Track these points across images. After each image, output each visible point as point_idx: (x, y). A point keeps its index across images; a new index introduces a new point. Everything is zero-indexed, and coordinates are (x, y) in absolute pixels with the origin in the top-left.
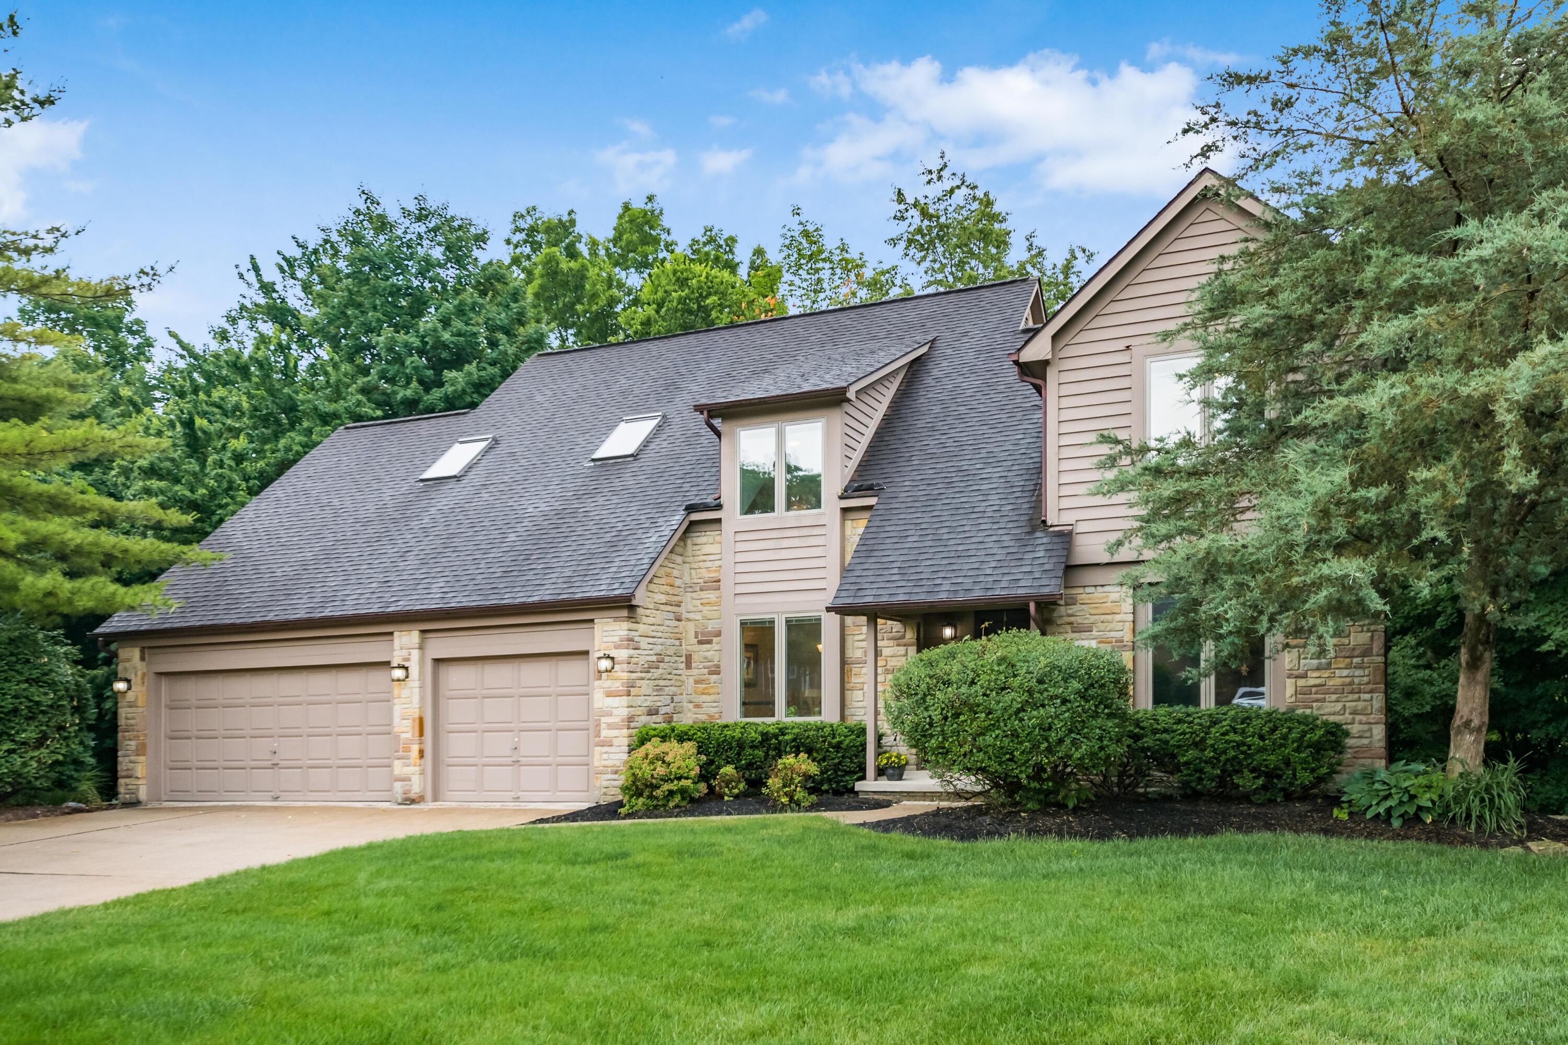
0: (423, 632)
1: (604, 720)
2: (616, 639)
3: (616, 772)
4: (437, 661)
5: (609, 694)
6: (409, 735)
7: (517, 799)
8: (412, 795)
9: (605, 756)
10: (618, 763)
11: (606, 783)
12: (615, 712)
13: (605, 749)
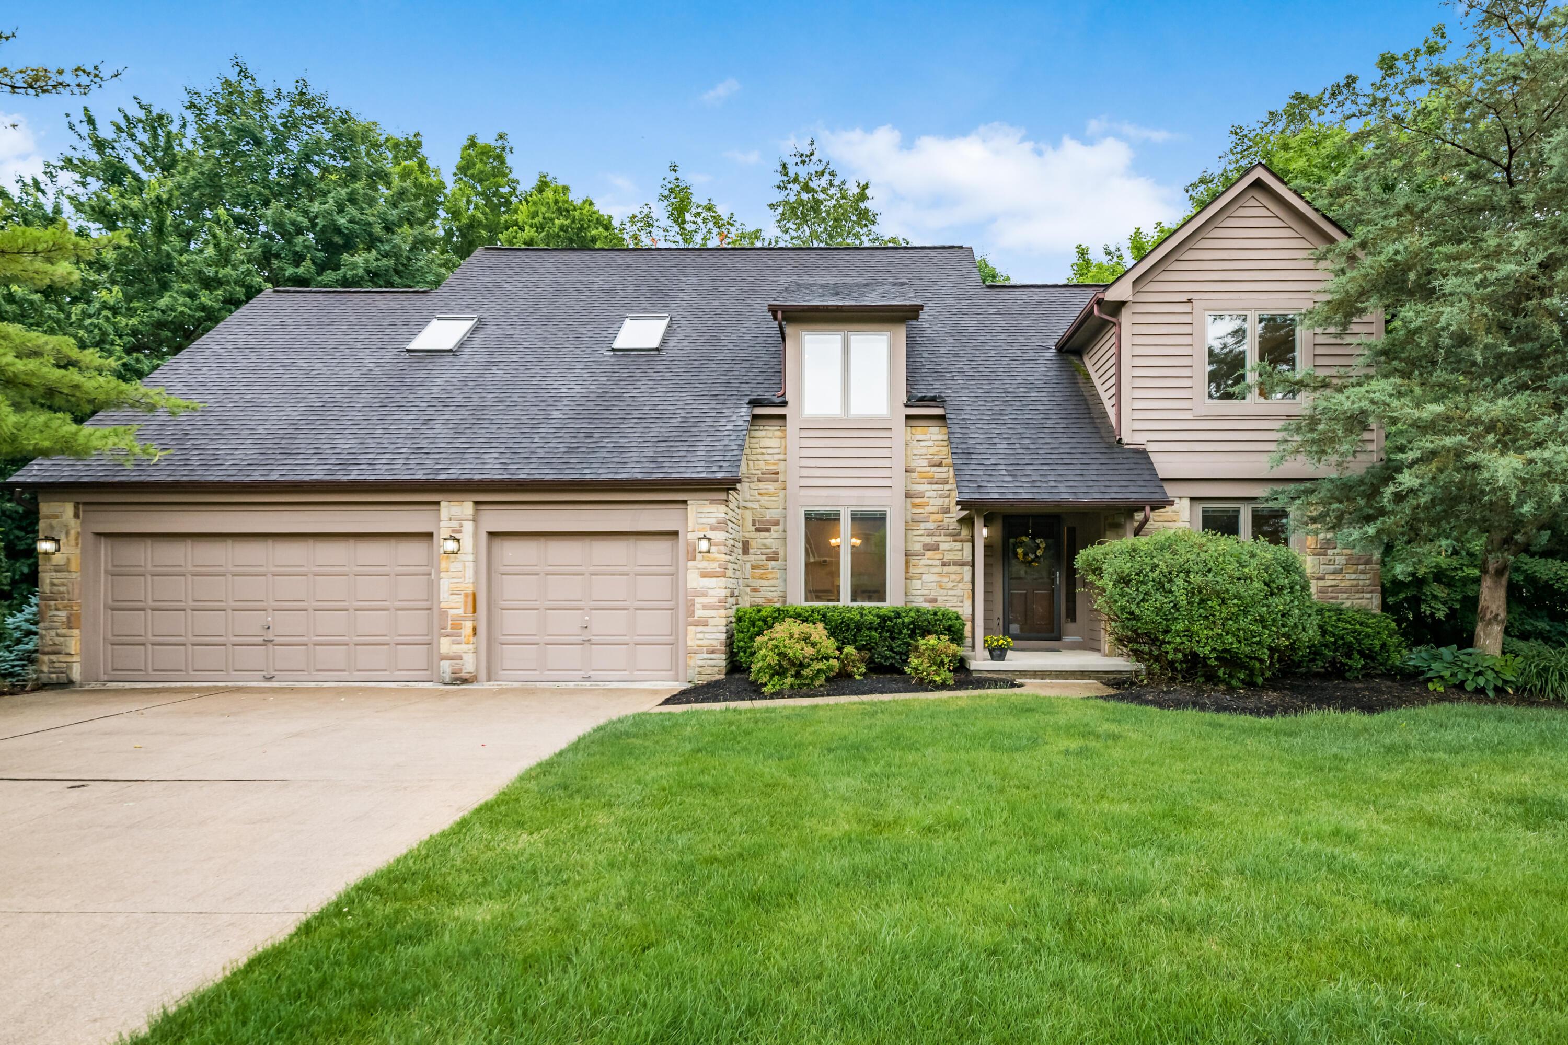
0: (477, 503)
1: (698, 600)
2: (714, 521)
3: (713, 652)
4: (492, 534)
5: (704, 575)
6: (460, 612)
7: (588, 679)
8: (463, 675)
9: (700, 636)
10: (714, 643)
11: (701, 663)
12: (711, 592)
13: (700, 629)
